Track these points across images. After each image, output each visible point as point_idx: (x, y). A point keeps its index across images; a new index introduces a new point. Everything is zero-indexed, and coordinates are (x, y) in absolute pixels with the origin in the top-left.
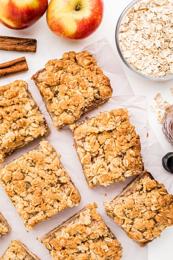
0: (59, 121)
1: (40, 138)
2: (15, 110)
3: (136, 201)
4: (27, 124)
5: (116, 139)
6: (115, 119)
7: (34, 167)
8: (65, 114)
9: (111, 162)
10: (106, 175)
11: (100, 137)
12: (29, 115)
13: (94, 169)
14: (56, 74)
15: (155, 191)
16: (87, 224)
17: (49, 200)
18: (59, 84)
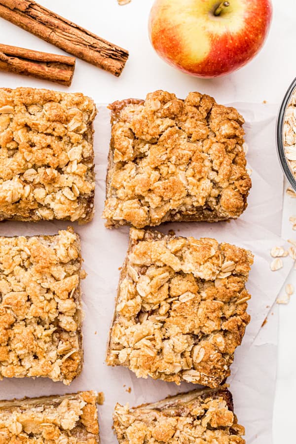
0: (118, 211)
1: (65, 222)
2: (49, 146)
3: (178, 433)
4: (57, 185)
5: (205, 300)
6: (223, 263)
7: (26, 270)
8: (135, 203)
9: (172, 338)
10: (150, 359)
11: (175, 281)
12: (68, 169)
13: (134, 334)
14: (158, 122)
15: (223, 434)
16: (65, 427)
17: (20, 345)
18: (154, 142)
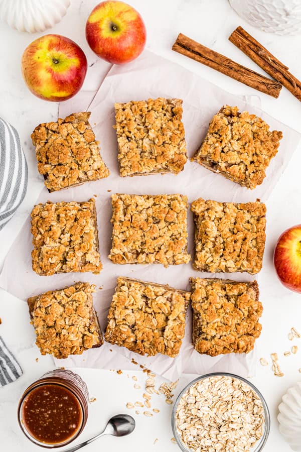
0: (200, 286)
1: (194, 258)
2: (234, 250)
3: (81, 318)
4: (214, 254)
5: (153, 332)
6: (173, 342)
7: (170, 237)
8: (204, 295)
9: (134, 314)
10: (124, 303)
11: (163, 317)
12: (222, 260)
13: (136, 295)
14: (247, 308)
15: (80, 343)
16: (87, 255)
17: (131, 233)
18: (236, 306)
